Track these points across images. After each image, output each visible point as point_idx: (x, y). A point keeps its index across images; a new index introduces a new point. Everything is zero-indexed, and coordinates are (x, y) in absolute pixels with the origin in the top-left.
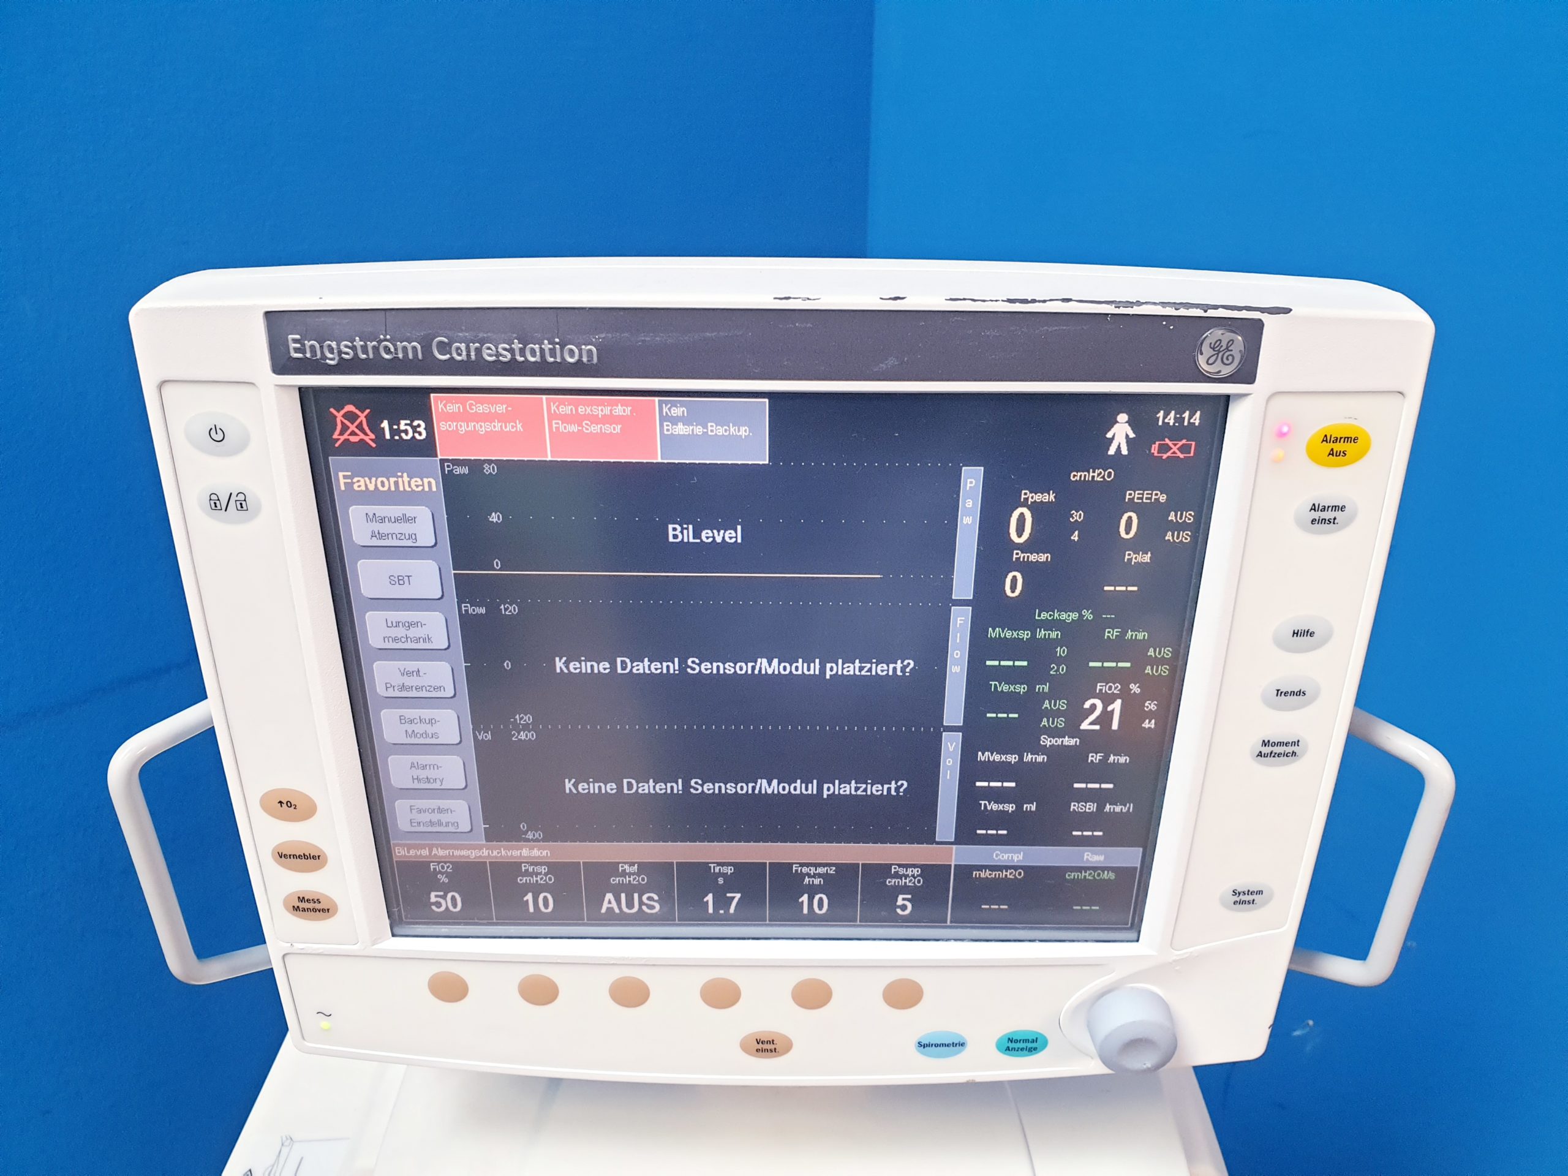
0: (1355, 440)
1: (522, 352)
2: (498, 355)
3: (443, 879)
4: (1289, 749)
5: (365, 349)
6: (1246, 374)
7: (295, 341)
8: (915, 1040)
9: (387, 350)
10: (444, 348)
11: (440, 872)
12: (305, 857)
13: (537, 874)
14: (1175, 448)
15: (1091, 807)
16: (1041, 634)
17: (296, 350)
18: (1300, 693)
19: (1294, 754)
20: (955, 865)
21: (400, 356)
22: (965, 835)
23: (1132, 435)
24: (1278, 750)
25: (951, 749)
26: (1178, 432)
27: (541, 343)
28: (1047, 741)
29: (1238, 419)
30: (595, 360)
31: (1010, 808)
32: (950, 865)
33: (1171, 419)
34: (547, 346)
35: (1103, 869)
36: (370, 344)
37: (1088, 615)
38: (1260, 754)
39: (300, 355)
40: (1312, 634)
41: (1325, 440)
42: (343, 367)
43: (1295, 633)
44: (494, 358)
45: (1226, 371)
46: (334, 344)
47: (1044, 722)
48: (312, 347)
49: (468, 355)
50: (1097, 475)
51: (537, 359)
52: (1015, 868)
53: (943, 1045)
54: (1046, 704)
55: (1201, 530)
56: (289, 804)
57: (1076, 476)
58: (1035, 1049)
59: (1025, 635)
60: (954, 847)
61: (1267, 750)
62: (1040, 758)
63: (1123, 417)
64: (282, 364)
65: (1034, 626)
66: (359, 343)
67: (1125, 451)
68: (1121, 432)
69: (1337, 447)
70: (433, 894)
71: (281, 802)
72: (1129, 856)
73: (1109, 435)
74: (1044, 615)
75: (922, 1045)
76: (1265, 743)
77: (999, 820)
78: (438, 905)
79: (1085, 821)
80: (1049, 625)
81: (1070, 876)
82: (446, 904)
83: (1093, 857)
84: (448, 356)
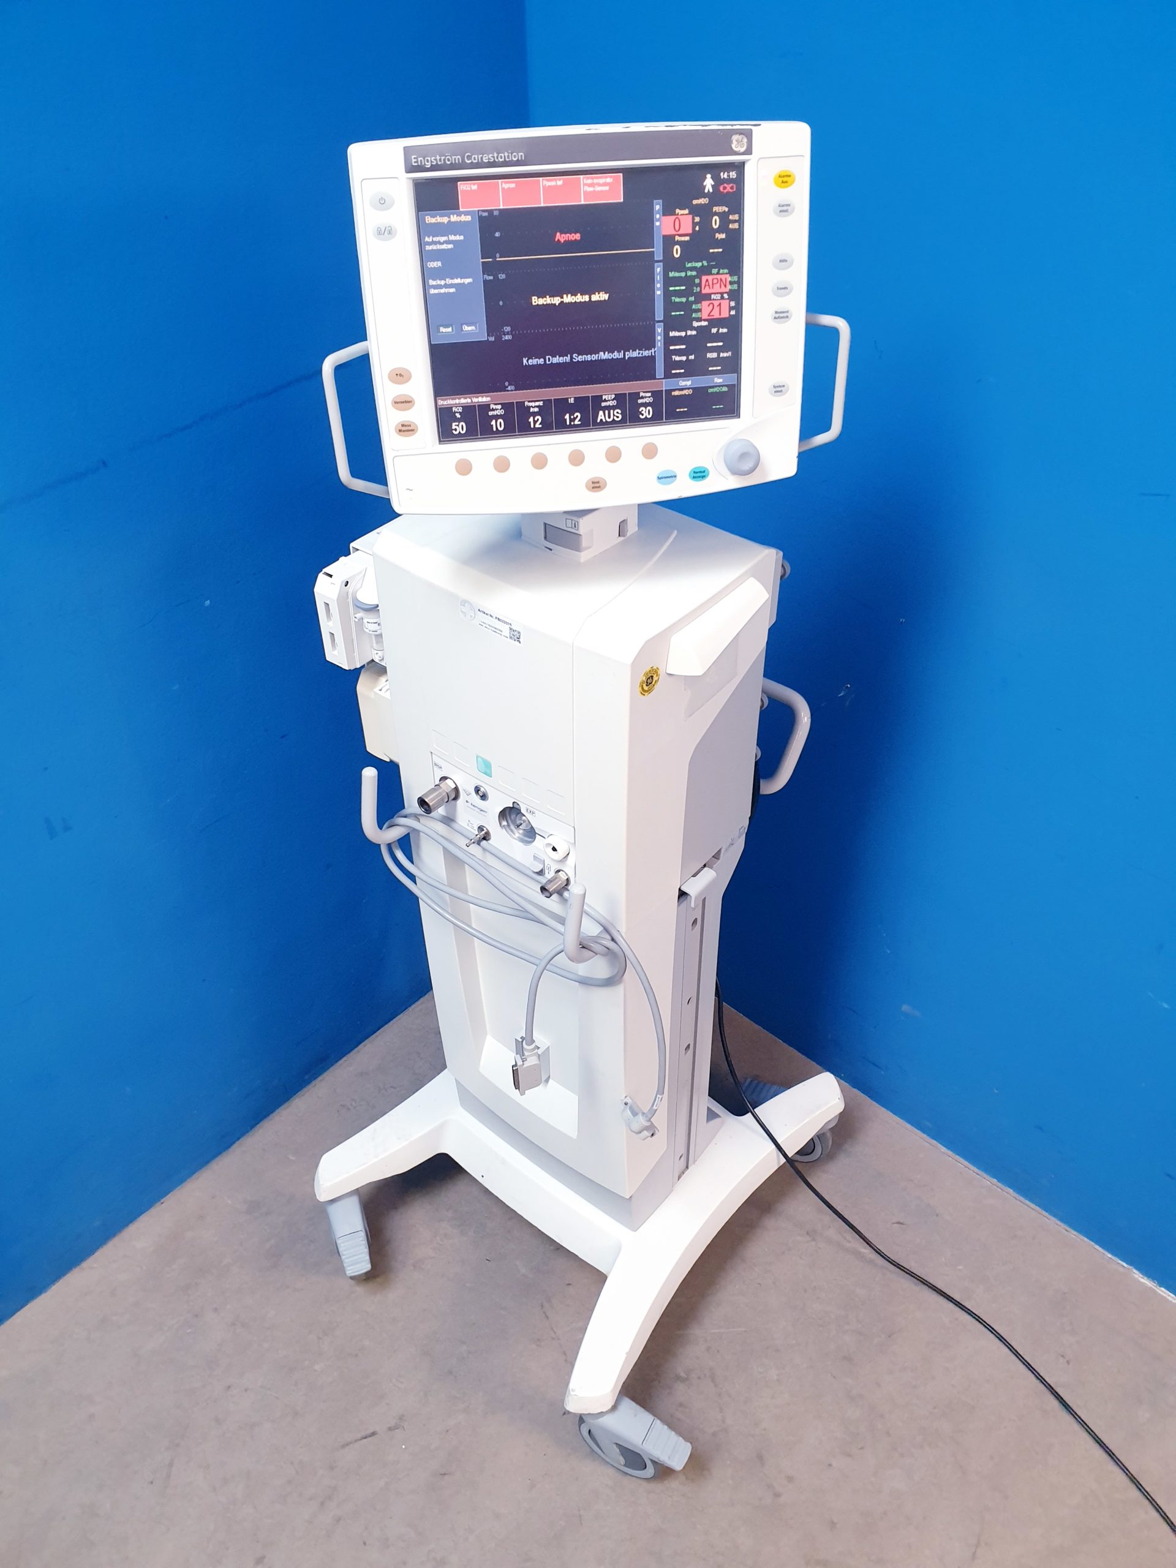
0: (790, 176)
1: (497, 158)
2: (489, 159)
3: (458, 416)
4: (785, 315)
5: (440, 160)
6: (749, 151)
7: (414, 158)
8: (656, 478)
9: (449, 160)
10: (469, 157)
11: (457, 412)
12: (406, 402)
13: (497, 409)
14: (728, 187)
15: (714, 355)
16: (689, 273)
17: (415, 162)
18: (785, 288)
19: (787, 317)
20: (666, 390)
21: (453, 162)
22: (668, 375)
23: (713, 183)
24: (781, 315)
25: (659, 331)
26: (729, 181)
27: (504, 153)
28: (696, 324)
29: (748, 168)
30: (523, 158)
31: (684, 358)
32: (662, 391)
33: (726, 176)
34: (506, 154)
35: (723, 386)
36: (443, 158)
37: (705, 263)
38: (775, 318)
39: (416, 164)
40: (786, 261)
41: (780, 177)
42: (434, 168)
43: (781, 261)
44: (487, 161)
45: (743, 150)
46: (429, 159)
47: (694, 315)
48: (421, 160)
49: (478, 160)
50: (703, 201)
51: (503, 160)
52: (689, 389)
53: (667, 477)
54: (694, 307)
55: (741, 221)
56: (401, 375)
57: (695, 202)
58: (705, 476)
59: (683, 274)
60: (664, 380)
61: (777, 315)
62: (694, 333)
63: (709, 176)
64: (410, 169)
65: (686, 270)
66: (438, 158)
67: (711, 190)
68: (709, 183)
69: (785, 179)
70: (454, 424)
71: (397, 375)
72: (730, 378)
73: (705, 184)
74: (689, 265)
75: (659, 478)
76: (776, 312)
77: (679, 365)
78: (456, 430)
79: (714, 362)
80: (692, 269)
81: (710, 390)
82: (459, 429)
83: (718, 380)
84: (470, 161)
